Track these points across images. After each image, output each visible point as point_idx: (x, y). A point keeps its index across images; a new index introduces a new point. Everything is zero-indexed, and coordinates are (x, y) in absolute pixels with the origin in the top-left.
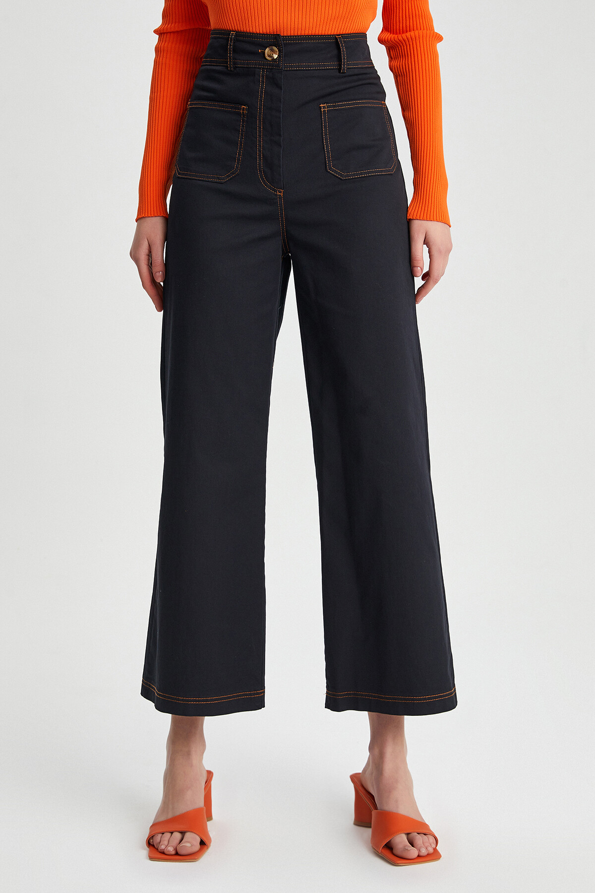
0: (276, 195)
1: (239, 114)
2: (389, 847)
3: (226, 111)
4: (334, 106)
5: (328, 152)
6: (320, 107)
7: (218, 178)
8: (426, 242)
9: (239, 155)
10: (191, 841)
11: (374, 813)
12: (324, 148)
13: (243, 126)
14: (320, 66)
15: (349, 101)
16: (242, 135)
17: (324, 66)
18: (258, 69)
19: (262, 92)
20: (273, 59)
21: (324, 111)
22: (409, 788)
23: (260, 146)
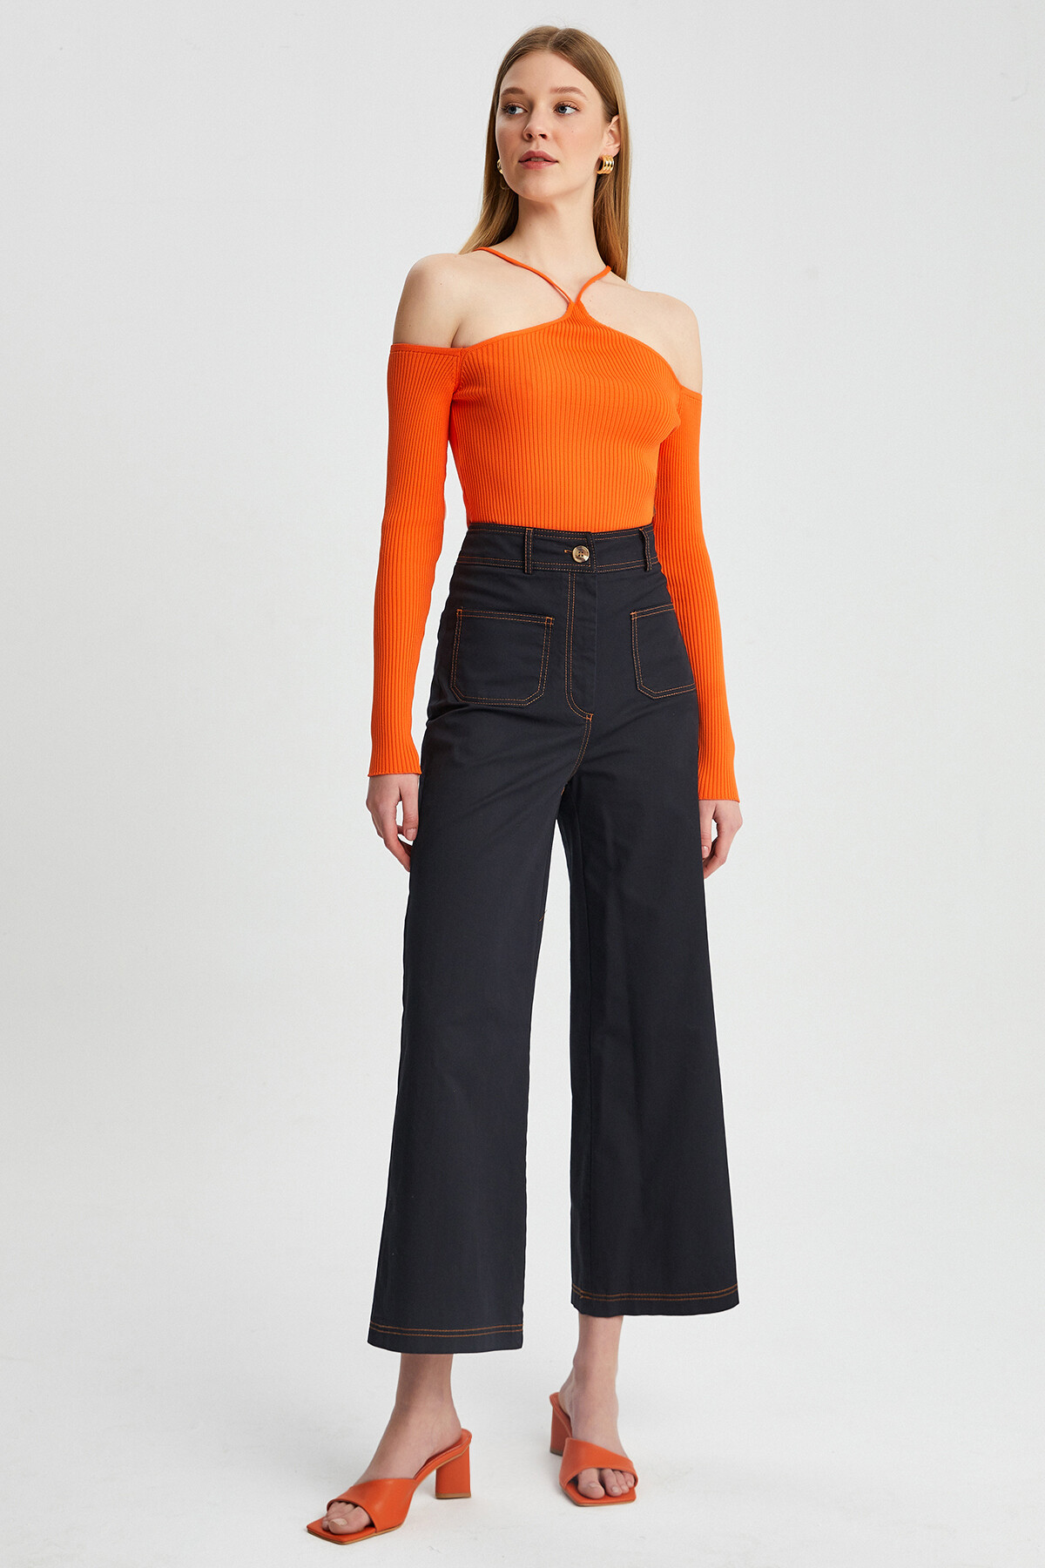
0: (585, 720)
1: (543, 626)
3: (524, 623)
5: (638, 668)
6: (631, 616)
8: (715, 818)
11: (569, 1439)
12: (634, 663)
14: (629, 566)
15: (655, 606)
16: (546, 651)
17: (632, 565)
18: (566, 574)
19: (571, 601)
21: (634, 620)
22: (613, 1414)
23: (569, 663)
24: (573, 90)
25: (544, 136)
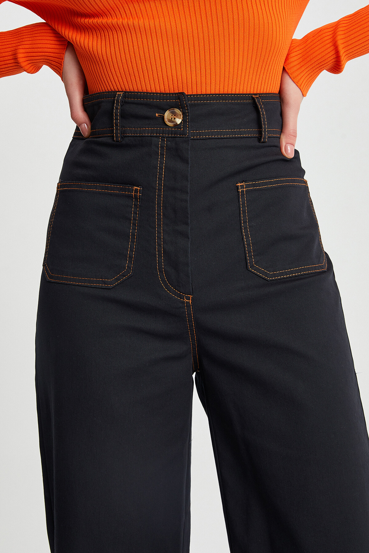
0: (183, 302)
1: (130, 197)
3: (111, 194)
4: (254, 185)
5: (248, 245)
6: (237, 187)
7: (105, 283)
9: (132, 251)
12: (243, 239)
13: (135, 213)
14: (235, 133)
15: (271, 178)
16: (134, 224)
17: (241, 133)
18: (156, 139)
19: (161, 168)
20: (176, 125)
21: (243, 192)
23: (159, 238)
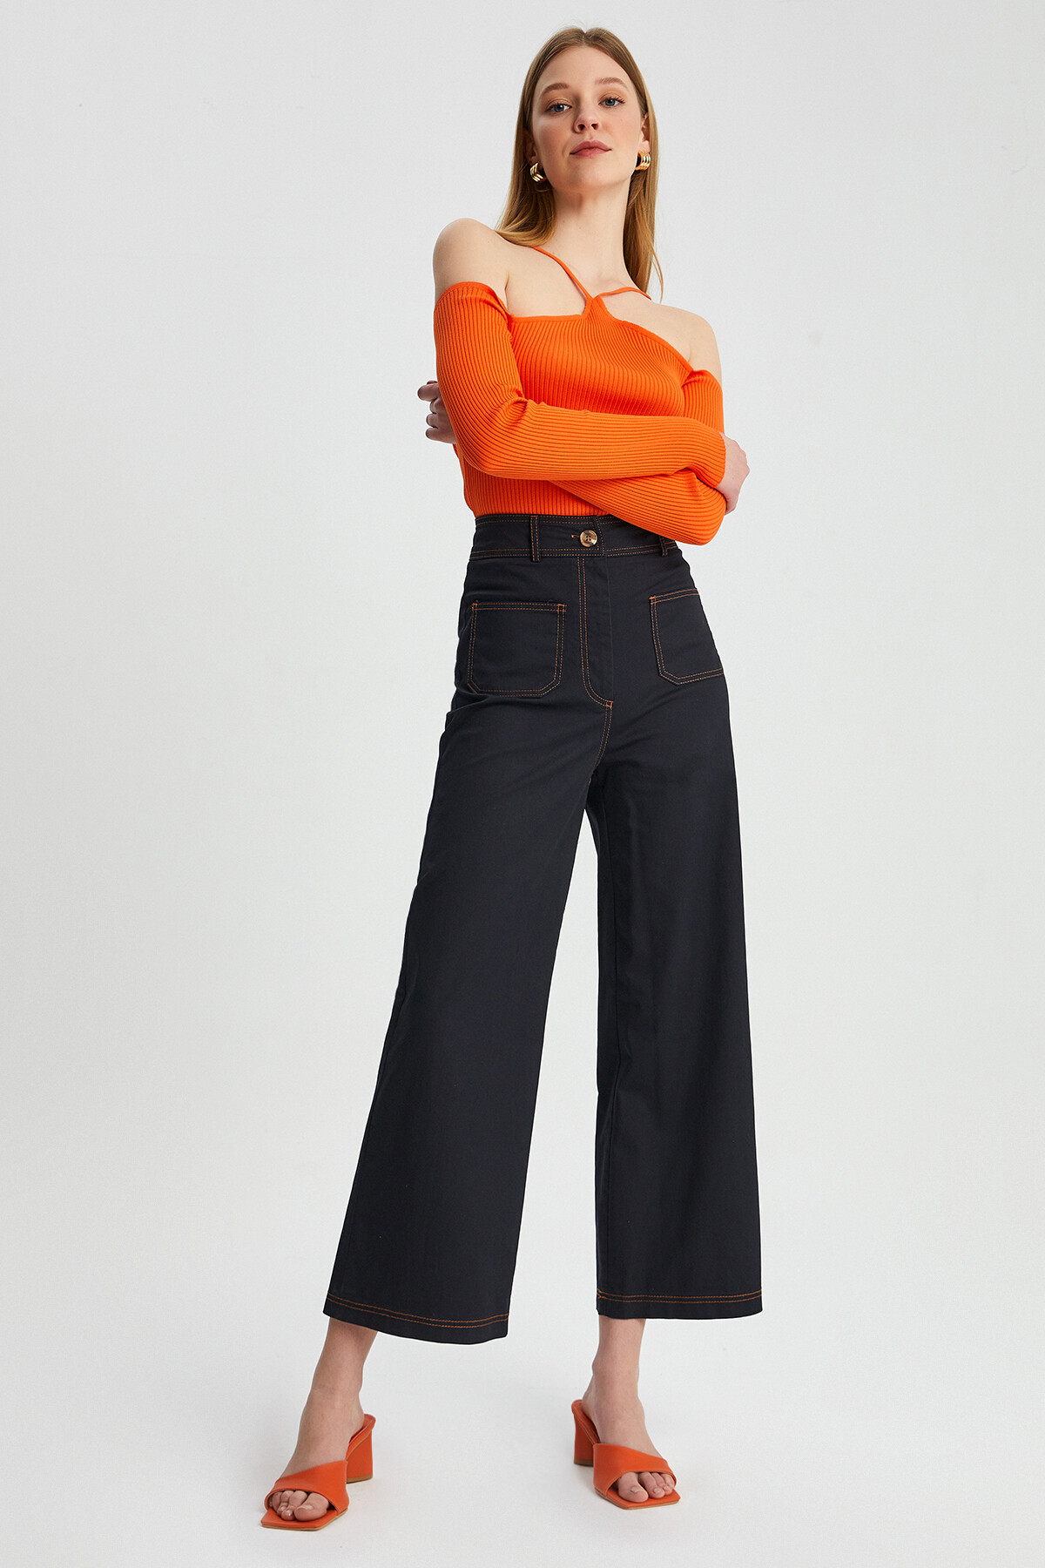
0: (605, 708)
1: (555, 614)
2: (615, 1488)
3: (538, 612)
4: (662, 598)
5: (659, 653)
6: (650, 601)
10: (317, 1504)
11: (595, 1447)
12: (655, 648)
13: (560, 628)
14: (642, 550)
15: (675, 591)
16: (560, 638)
18: (574, 559)
19: (582, 586)
21: (654, 605)
23: (584, 650)
24: (616, 80)
25: (595, 126)
